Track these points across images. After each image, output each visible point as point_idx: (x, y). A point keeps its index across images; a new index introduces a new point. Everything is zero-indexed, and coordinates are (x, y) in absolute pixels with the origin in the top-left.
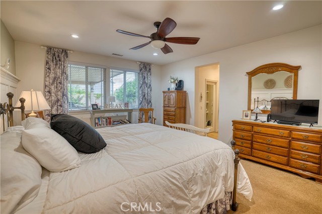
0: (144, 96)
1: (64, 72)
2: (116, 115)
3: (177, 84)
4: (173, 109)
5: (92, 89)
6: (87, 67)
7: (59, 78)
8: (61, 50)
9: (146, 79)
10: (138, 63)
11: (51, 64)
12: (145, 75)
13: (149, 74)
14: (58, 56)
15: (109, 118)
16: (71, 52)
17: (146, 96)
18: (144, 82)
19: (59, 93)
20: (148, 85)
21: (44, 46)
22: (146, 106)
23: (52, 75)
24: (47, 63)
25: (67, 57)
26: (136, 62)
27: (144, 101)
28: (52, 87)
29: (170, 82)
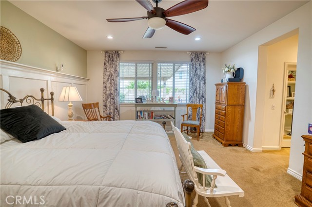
0: (196, 90)
1: (116, 71)
2: (163, 109)
3: (233, 73)
4: (224, 107)
5: (165, 84)
6: (136, 64)
7: (112, 75)
8: (114, 52)
9: (198, 70)
10: (188, 53)
11: (107, 64)
12: (198, 66)
13: (202, 64)
14: (112, 57)
15: (152, 112)
16: (122, 52)
17: (198, 89)
18: (196, 74)
19: (112, 88)
20: (201, 78)
21: (103, 51)
22: (198, 102)
23: (108, 74)
24: (105, 64)
25: (119, 57)
26: (185, 52)
27: (195, 95)
28: (107, 83)
29: (223, 71)
